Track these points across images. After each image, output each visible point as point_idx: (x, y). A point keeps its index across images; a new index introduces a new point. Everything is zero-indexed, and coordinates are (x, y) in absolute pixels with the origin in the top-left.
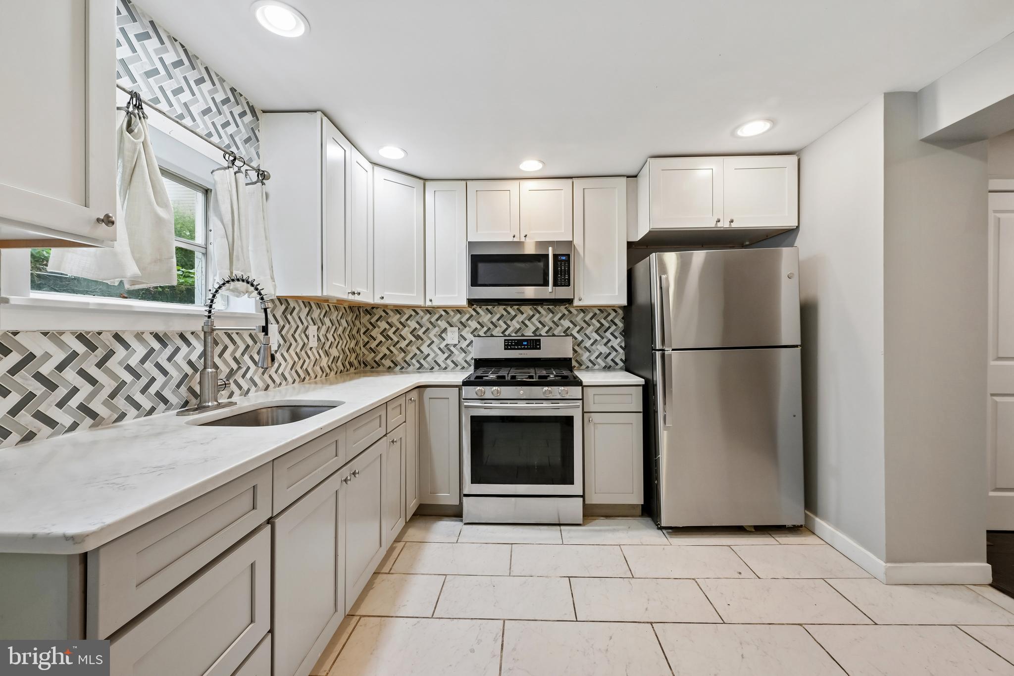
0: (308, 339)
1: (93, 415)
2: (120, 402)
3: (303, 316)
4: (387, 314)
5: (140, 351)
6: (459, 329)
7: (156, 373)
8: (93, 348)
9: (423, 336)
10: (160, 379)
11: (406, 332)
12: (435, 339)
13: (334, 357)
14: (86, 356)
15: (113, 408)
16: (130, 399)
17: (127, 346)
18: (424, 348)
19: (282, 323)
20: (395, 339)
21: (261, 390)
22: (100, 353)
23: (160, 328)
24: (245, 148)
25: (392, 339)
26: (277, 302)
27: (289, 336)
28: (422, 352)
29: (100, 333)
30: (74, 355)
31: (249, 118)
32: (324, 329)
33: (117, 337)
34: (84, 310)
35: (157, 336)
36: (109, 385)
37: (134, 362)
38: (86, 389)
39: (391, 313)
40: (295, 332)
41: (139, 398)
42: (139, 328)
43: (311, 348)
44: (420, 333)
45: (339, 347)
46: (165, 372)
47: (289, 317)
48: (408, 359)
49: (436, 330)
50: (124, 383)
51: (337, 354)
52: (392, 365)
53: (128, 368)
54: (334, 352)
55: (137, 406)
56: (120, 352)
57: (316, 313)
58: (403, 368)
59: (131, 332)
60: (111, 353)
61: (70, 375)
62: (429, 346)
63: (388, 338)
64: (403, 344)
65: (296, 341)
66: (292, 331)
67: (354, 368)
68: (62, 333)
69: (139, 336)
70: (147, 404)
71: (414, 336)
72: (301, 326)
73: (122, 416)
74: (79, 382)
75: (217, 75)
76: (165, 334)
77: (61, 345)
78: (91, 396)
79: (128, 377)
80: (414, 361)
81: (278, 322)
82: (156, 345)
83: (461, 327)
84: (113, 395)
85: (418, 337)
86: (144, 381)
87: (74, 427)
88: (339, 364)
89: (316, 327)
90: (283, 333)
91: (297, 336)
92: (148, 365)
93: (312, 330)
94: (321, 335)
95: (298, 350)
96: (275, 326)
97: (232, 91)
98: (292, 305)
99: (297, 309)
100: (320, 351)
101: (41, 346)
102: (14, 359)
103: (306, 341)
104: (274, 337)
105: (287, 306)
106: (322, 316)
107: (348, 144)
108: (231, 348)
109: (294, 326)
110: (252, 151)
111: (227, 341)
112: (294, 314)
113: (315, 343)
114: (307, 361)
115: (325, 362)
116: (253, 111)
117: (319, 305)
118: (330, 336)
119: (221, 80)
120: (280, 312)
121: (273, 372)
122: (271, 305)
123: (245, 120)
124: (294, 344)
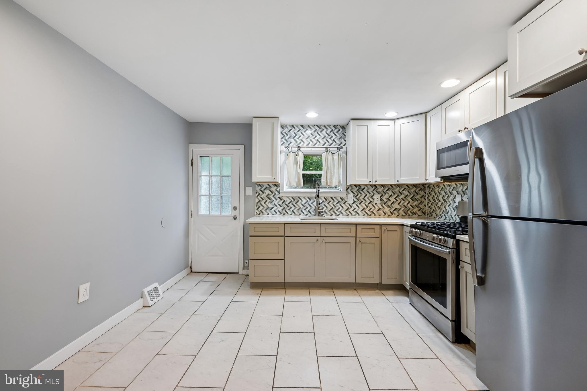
0: (374, 200)
1: (295, 213)
2: (300, 211)
3: (370, 191)
4: (434, 187)
5: (305, 201)
6: (462, 196)
7: (308, 206)
8: (295, 200)
9: (447, 200)
10: (309, 208)
11: (440, 198)
12: (451, 202)
13: (396, 208)
14: (293, 201)
15: (298, 212)
16: (302, 211)
17: (301, 200)
18: (447, 207)
19: (356, 194)
20: (437, 202)
21: (345, 216)
22: (296, 201)
23: (309, 196)
24: (339, 141)
25: (436, 202)
26: (354, 187)
27: (361, 198)
28: (446, 210)
29: (296, 197)
30: (291, 201)
31: (341, 130)
32: (387, 196)
33: (299, 198)
34: (291, 192)
35: (309, 198)
36: (298, 208)
37: (303, 203)
38: (293, 208)
39: (436, 187)
40: (365, 197)
41: (304, 211)
42: (304, 196)
43: (376, 204)
44: (445, 198)
45: (401, 204)
46: (311, 206)
47: (361, 192)
48: (441, 213)
49: (452, 197)
50: (301, 208)
51: (398, 207)
52: (436, 216)
53: (302, 204)
54: (396, 206)
55: (304, 213)
56: (300, 201)
57: (380, 190)
58: (439, 218)
59: (303, 197)
60: (298, 201)
61: (290, 205)
62: (449, 206)
63: (434, 200)
64: (439, 205)
65: (365, 200)
66: (363, 197)
67: (417, 215)
68: (289, 197)
69: (304, 198)
70: (306, 213)
71: (443, 200)
72: (368, 195)
73: (300, 214)
74: (292, 206)
75: (328, 125)
76: (311, 197)
77: (289, 199)
78: (294, 209)
79: (302, 206)
80: (443, 214)
81: (354, 193)
82: (308, 200)
83: (463, 194)
84: (298, 210)
85: (445, 201)
86: (305, 208)
87: (291, 214)
88: (401, 212)
89: (379, 196)
90: (357, 197)
91: (366, 198)
92: (306, 204)
93: (377, 197)
94: (384, 198)
95: (367, 204)
96: (352, 195)
97: (334, 126)
98: (363, 187)
99: (366, 188)
100: (383, 205)
101: (286, 199)
102: (282, 201)
103: (372, 200)
104: (351, 198)
105: (360, 188)
106: (385, 191)
107: (371, 122)
108: (332, 201)
109: (364, 195)
110: (342, 140)
111: (330, 199)
112: (364, 190)
113: (379, 202)
114: (373, 208)
115: (387, 210)
116: (343, 128)
117: (383, 186)
118: (392, 199)
119: (329, 126)
120: (355, 190)
121: (351, 210)
122: (350, 188)
123: (339, 132)
124: (364, 201)
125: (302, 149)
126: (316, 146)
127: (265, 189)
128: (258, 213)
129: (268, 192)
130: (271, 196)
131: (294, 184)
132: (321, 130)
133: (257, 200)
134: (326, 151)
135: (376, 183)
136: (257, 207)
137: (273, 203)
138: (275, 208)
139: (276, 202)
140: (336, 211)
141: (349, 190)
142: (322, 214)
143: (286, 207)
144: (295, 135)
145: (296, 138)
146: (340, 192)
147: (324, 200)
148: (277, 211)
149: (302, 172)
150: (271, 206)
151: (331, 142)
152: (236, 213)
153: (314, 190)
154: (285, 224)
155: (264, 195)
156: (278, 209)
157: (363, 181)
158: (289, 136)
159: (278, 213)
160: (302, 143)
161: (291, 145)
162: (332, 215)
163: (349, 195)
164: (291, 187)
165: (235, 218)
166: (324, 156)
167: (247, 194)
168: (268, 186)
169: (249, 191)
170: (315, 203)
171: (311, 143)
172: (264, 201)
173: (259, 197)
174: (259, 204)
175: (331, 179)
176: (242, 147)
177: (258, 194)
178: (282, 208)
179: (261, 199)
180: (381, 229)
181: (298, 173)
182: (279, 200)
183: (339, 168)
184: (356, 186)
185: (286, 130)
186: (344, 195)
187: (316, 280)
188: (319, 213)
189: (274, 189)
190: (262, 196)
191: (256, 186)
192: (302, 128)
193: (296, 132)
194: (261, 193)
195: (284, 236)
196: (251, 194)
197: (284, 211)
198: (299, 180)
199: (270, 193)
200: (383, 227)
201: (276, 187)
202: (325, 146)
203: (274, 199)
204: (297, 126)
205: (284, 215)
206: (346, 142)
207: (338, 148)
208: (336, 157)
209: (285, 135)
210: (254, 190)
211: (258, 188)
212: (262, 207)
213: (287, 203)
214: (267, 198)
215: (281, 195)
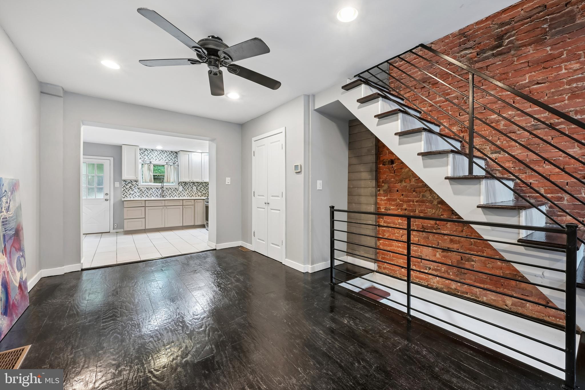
1: (148, 196)
2: (151, 195)
3: (191, 185)
8: (148, 189)
19: (184, 186)
21: (178, 197)
23: (157, 187)
24: (174, 159)
27: (186, 188)
30: (146, 190)
31: (175, 154)
32: (199, 187)
33: (151, 188)
34: (146, 185)
36: (150, 194)
42: (154, 187)
45: (206, 191)
46: (158, 193)
47: (186, 185)
51: (205, 192)
53: (152, 192)
54: (204, 192)
55: (153, 196)
56: (151, 190)
57: (196, 184)
68: (144, 188)
69: (154, 188)
70: (155, 196)
72: (190, 187)
73: (151, 197)
74: (146, 193)
75: (167, 151)
82: (156, 189)
86: (154, 193)
89: (196, 187)
90: (184, 188)
92: (155, 191)
93: (194, 188)
94: (198, 188)
95: (189, 191)
96: (181, 187)
97: (171, 152)
98: (187, 183)
99: (189, 183)
100: (198, 192)
101: (142, 189)
102: (140, 190)
103: (192, 189)
104: (181, 189)
105: (186, 183)
106: (198, 185)
107: (190, 153)
108: (170, 190)
109: (188, 187)
110: (176, 159)
111: (170, 189)
112: (188, 184)
113: (195, 190)
114: (193, 193)
115: (200, 194)
116: (176, 153)
117: (197, 182)
118: (202, 189)
119: (169, 151)
120: (183, 184)
121: (181, 195)
122: (181, 183)
123: (174, 155)
124: (188, 190)
125: (152, 162)
126: (161, 161)
127: (128, 183)
128: (124, 197)
129: (130, 185)
130: (133, 187)
131: (148, 180)
132: (164, 153)
133: (123, 190)
134: (167, 164)
135: (193, 181)
136: (123, 193)
137: (134, 191)
138: (135, 194)
139: (136, 191)
140: (172, 195)
141: (180, 184)
142: (164, 196)
143: (142, 193)
144: (148, 154)
145: (148, 156)
146: (174, 185)
147: (166, 189)
148: (136, 195)
149: (152, 174)
150: (132, 192)
151: (170, 160)
152: (107, 197)
153: (160, 184)
154: (145, 201)
155: (128, 187)
156: (137, 195)
157: (187, 180)
158: (144, 155)
159: (137, 196)
160: (152, 159)
161: (145, 160)
162: (170, 197)
163: (180, 187)
164: (146, 182)
165: (106, 200)
166: (166, 166)
167: (116, 186)
168: (130, 182)
169: (117, 184)
170: (160, 191)
171: (158, 159)
172: (128, 190)
173: (124, 188)
174: (124, 192)
175: (170, 179)
176: (112, 159)
177: (123, 186)
178: (140, 194)
179: (125, 189)
180: (194, 201)
181: (151, 175)
182: (138, 189)
183: (174, 173)
184: (183, 182)
185: (142, 151)
186: (177, 187)
187: (163, 226)
188: (163, 196)
189: (134, 183)
190: (126, 187)
191: (122, 181)
192: (152, 151)
193: (148, 152)
194: (126, 185)
195: (145, 207)
196: (118, 186)
197: (141, 195)
198: (151, 178)
199: (132, 185)
200: (196, 201)
201: (136, 182)
202: (166, 161)
203: (134, 189)
204: (149, 150)
205: (141, 197)
206: (178, 160)
207: (174, 163)
208: (172, 167)
209: (142, 154)
210: (120, 183)
211: (123, 183)
212: (126, 193)
213: (143, 191)
214: (129, 188)
215: (139, 187)
